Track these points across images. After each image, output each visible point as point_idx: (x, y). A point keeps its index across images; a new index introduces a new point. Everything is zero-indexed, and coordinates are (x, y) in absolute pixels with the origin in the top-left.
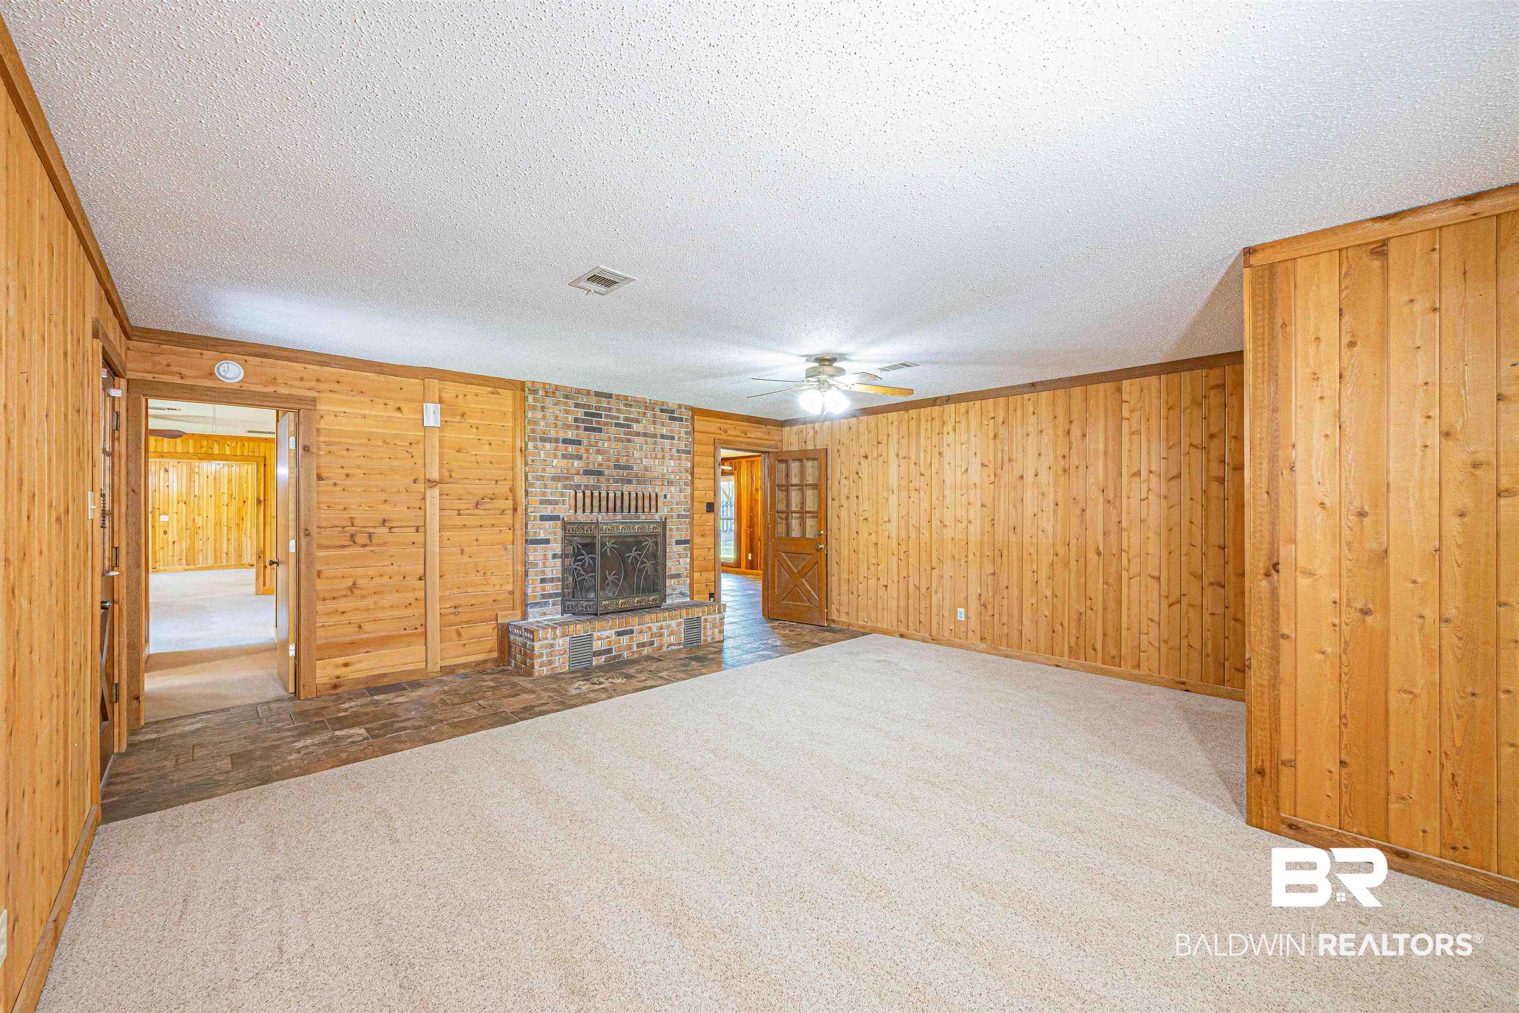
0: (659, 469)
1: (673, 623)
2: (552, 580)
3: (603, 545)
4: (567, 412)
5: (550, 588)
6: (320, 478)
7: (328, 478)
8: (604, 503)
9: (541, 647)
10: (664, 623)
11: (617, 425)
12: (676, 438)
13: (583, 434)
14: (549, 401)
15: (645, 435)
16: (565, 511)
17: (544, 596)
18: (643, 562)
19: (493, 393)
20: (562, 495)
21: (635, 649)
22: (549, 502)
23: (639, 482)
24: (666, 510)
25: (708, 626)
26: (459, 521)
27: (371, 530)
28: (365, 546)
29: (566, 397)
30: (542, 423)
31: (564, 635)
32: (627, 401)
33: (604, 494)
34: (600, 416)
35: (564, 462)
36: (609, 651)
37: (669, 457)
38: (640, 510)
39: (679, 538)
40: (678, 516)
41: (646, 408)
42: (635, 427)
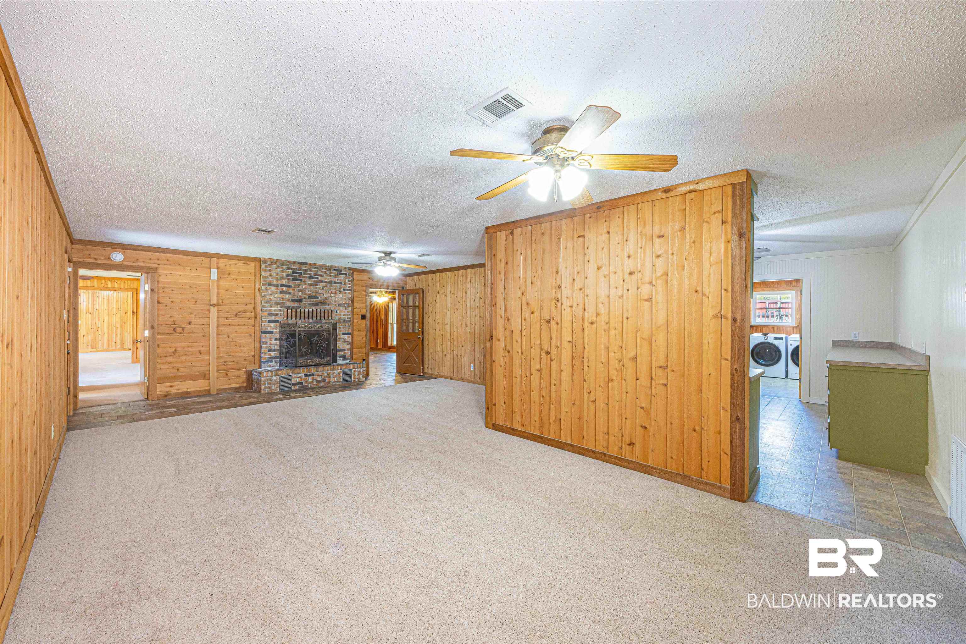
0: (333, 298)
1: (336, 372)
2: (274, 351)
3: (300, 334)
4: (283, 272)
5: (273, 354)
6: (159, 303)
7: (162, 303)
8: (302, 315)
9: (265, 380)
10: (332, 372)
11: (310, 277)
12: (343, 283)
13: (291, 282)
14: (273, 267)
15: (326, 282)
16: (282, 319)
17: (270, 358)
18: (321, 343)
19: (245, 264)
20: (280, 311)
21: (315, 383)
22: (273, 314)
23: (322, 305)
24: (337, 318)
25: (356, 374)
26: (227, 322)
27: (184, 326)
28: (180, 333)
29: (283, 265)
30: (269, 277)
31: (276, 375)
32: (316, 266)
33: (302, 310)
34: (301, 273)
35: (281, 296)
36: (301, 383)
37: (339, 293)
38: (322, 318)
39: (344, 332)
40: (344, 321)
41: (326, 269)
42: (320, 278)
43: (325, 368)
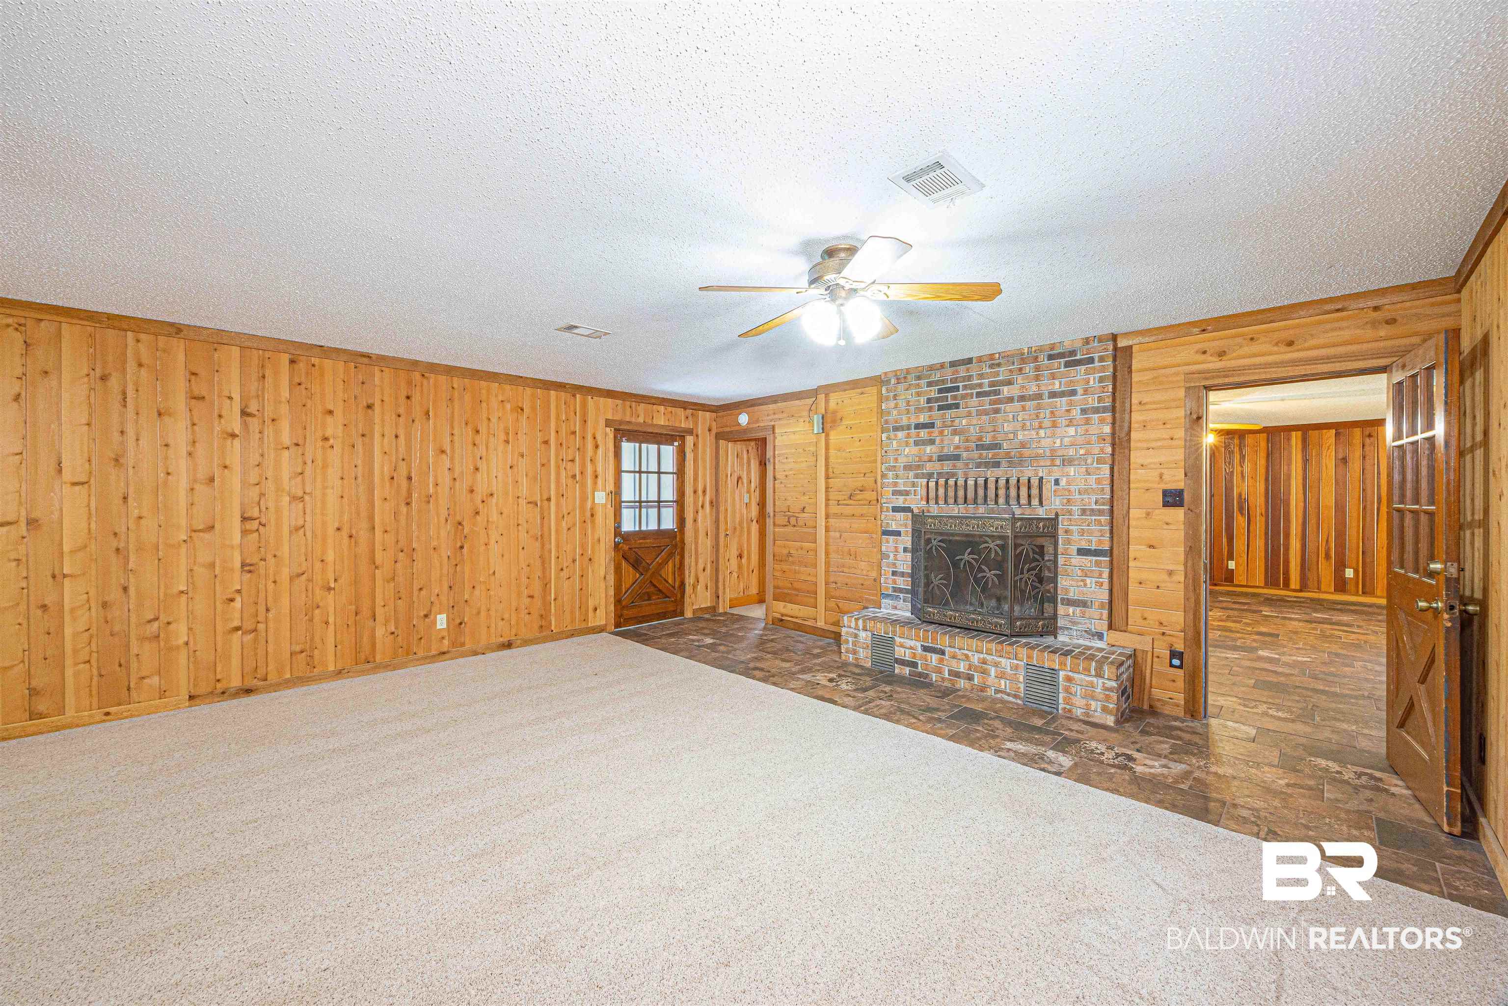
0: (1046, 443)
1: (1006, 663)
2: (903, 574)
3: (927, 542)
4: (919, 394)
5: (901, 582)
8: (961, 493)
9: (847, 633)
10: (989, 657)
11: (979, 395)
12: (1080, 391)
13: (936, 413)
14: (901, 388)
15: (1022, 398)
16: (916, 503)
17: (895, 590)
20: (914, 485)
21: (947, 676)
22: (901, 493)
23: (1011, 464)
24: (1057, 503)
25: (1076, 690)
26: (838, 510)
27: (797, 515)
28: (794, 526)
29: (919, 378)
30: (895, 412)
31: (865, 629)
32: (994, 362)
33: (961, 482)
34: (957, 389)
35: (915, 450)
36: (915, 664)
37: (1065, 422)
38: (1013, 502)
39: (1084, 545)
40: (1084, 512)
41: (1023, 361)
42: (1006, 391)
43: (974, 643)
